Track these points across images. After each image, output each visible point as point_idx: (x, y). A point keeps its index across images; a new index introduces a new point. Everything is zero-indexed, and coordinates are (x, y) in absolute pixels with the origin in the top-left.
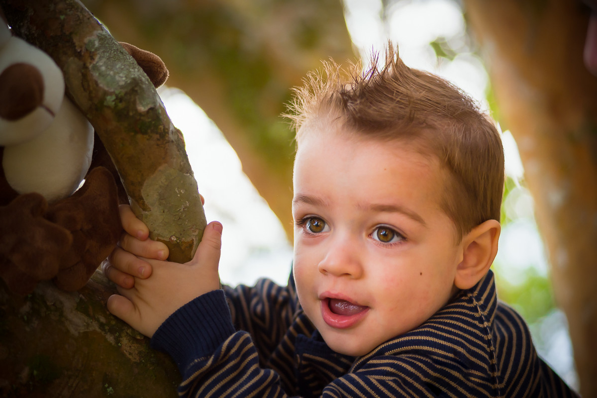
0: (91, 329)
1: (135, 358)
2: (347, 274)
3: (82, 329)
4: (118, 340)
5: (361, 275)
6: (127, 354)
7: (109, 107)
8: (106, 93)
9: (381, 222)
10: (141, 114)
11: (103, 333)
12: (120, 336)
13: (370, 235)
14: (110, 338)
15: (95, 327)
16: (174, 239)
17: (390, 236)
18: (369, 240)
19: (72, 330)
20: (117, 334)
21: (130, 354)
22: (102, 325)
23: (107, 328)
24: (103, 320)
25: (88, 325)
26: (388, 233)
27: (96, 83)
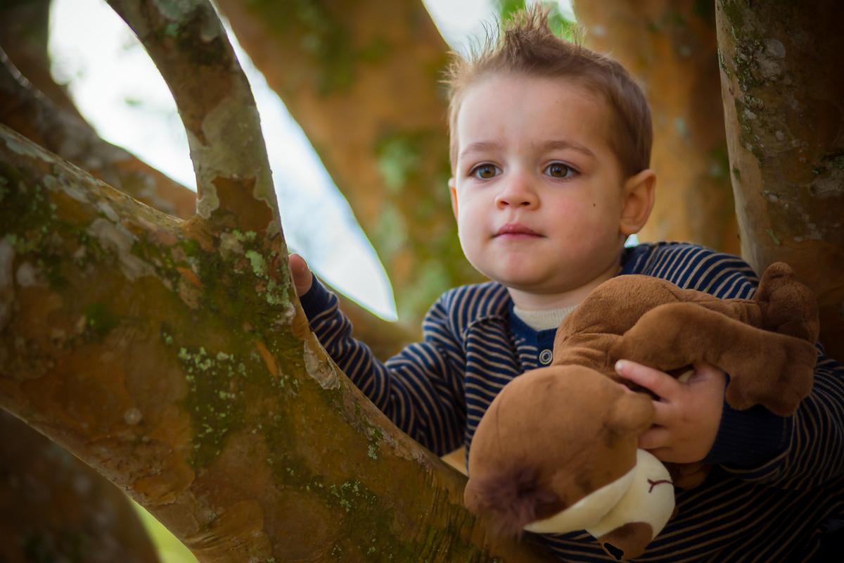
0: (147, 274)
1: (193, 305)
2: (526, 204)
3: (138, 275)
4: (175, 285)
5: (538, 206)
6: (186, 301)
7: (170, 36)
8: (167, 21)
9: (554, 158)
10: (205, 44)
11: (160, 278)
12: (177, 281)
13: (544, 171)
14: (168, 284)
15: (151, 271)
16: (235, 176)
17: (564, 171)
18: (544, 176)
19: (129, 276)
20: (175, 279)
21: (189, 300)
22: (158, 269)
23: (163, 272)
24: (158, 263)
25: (144, 270)
26: (561, 171)
27: (156, 10)
